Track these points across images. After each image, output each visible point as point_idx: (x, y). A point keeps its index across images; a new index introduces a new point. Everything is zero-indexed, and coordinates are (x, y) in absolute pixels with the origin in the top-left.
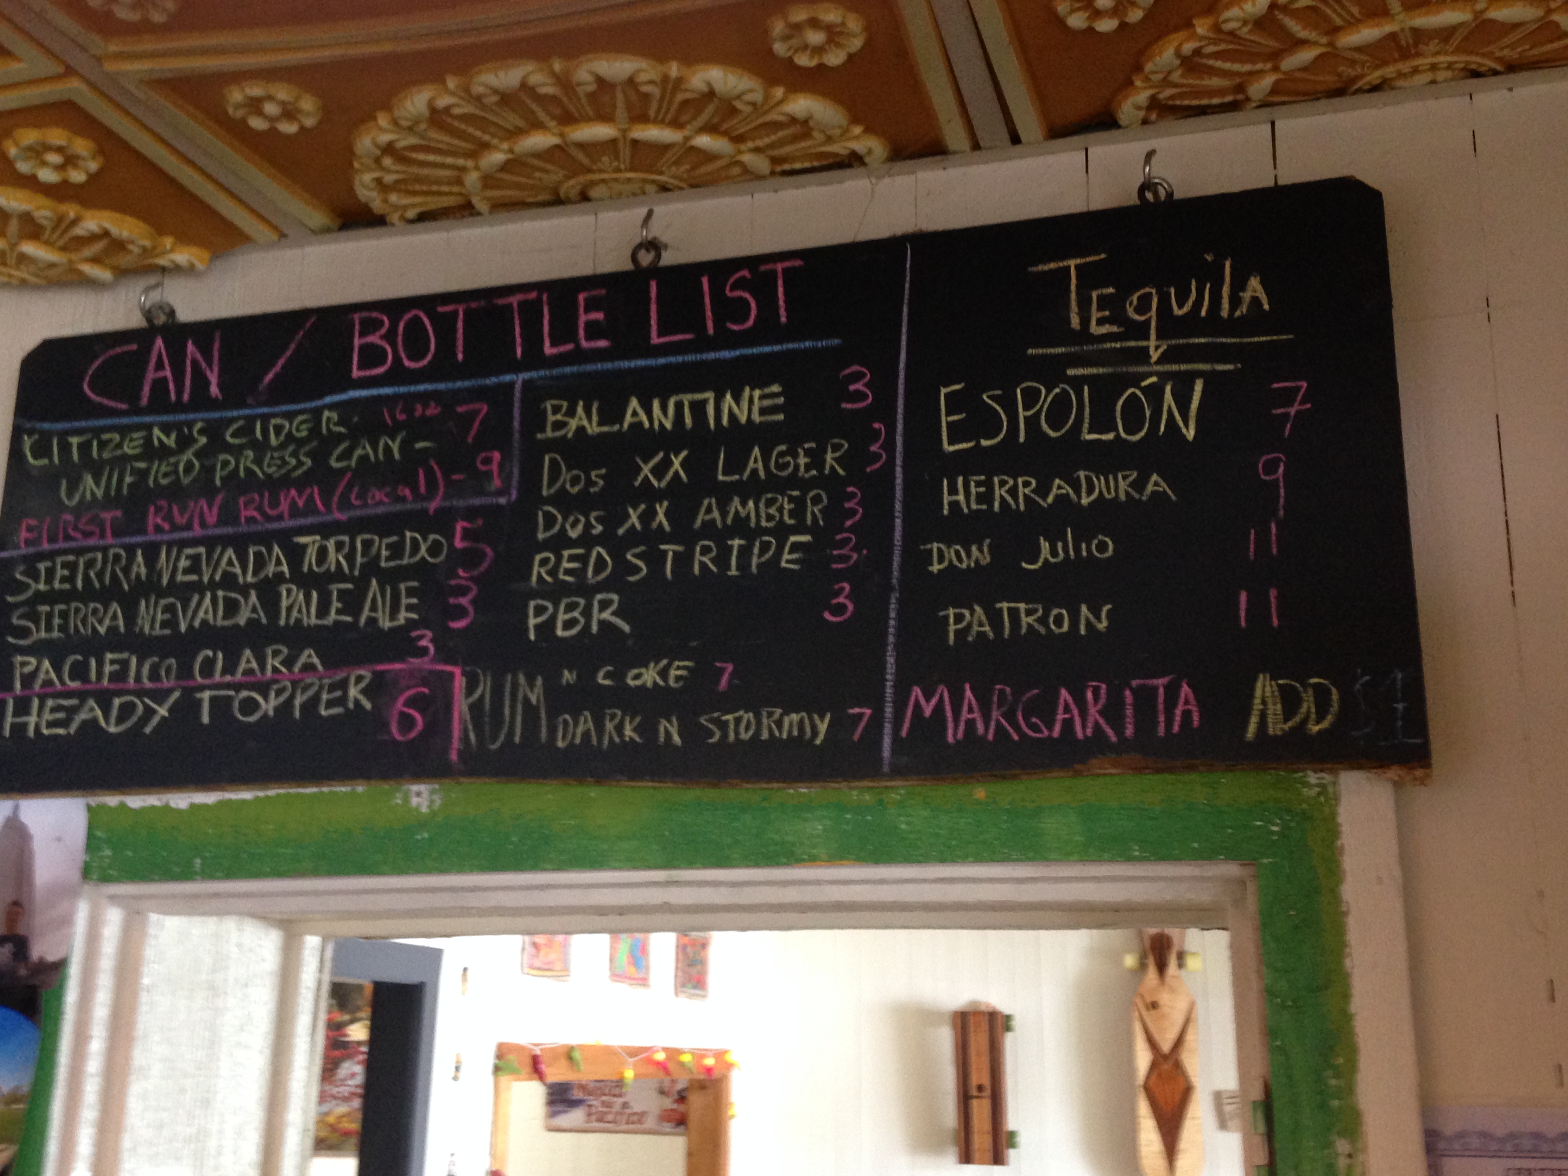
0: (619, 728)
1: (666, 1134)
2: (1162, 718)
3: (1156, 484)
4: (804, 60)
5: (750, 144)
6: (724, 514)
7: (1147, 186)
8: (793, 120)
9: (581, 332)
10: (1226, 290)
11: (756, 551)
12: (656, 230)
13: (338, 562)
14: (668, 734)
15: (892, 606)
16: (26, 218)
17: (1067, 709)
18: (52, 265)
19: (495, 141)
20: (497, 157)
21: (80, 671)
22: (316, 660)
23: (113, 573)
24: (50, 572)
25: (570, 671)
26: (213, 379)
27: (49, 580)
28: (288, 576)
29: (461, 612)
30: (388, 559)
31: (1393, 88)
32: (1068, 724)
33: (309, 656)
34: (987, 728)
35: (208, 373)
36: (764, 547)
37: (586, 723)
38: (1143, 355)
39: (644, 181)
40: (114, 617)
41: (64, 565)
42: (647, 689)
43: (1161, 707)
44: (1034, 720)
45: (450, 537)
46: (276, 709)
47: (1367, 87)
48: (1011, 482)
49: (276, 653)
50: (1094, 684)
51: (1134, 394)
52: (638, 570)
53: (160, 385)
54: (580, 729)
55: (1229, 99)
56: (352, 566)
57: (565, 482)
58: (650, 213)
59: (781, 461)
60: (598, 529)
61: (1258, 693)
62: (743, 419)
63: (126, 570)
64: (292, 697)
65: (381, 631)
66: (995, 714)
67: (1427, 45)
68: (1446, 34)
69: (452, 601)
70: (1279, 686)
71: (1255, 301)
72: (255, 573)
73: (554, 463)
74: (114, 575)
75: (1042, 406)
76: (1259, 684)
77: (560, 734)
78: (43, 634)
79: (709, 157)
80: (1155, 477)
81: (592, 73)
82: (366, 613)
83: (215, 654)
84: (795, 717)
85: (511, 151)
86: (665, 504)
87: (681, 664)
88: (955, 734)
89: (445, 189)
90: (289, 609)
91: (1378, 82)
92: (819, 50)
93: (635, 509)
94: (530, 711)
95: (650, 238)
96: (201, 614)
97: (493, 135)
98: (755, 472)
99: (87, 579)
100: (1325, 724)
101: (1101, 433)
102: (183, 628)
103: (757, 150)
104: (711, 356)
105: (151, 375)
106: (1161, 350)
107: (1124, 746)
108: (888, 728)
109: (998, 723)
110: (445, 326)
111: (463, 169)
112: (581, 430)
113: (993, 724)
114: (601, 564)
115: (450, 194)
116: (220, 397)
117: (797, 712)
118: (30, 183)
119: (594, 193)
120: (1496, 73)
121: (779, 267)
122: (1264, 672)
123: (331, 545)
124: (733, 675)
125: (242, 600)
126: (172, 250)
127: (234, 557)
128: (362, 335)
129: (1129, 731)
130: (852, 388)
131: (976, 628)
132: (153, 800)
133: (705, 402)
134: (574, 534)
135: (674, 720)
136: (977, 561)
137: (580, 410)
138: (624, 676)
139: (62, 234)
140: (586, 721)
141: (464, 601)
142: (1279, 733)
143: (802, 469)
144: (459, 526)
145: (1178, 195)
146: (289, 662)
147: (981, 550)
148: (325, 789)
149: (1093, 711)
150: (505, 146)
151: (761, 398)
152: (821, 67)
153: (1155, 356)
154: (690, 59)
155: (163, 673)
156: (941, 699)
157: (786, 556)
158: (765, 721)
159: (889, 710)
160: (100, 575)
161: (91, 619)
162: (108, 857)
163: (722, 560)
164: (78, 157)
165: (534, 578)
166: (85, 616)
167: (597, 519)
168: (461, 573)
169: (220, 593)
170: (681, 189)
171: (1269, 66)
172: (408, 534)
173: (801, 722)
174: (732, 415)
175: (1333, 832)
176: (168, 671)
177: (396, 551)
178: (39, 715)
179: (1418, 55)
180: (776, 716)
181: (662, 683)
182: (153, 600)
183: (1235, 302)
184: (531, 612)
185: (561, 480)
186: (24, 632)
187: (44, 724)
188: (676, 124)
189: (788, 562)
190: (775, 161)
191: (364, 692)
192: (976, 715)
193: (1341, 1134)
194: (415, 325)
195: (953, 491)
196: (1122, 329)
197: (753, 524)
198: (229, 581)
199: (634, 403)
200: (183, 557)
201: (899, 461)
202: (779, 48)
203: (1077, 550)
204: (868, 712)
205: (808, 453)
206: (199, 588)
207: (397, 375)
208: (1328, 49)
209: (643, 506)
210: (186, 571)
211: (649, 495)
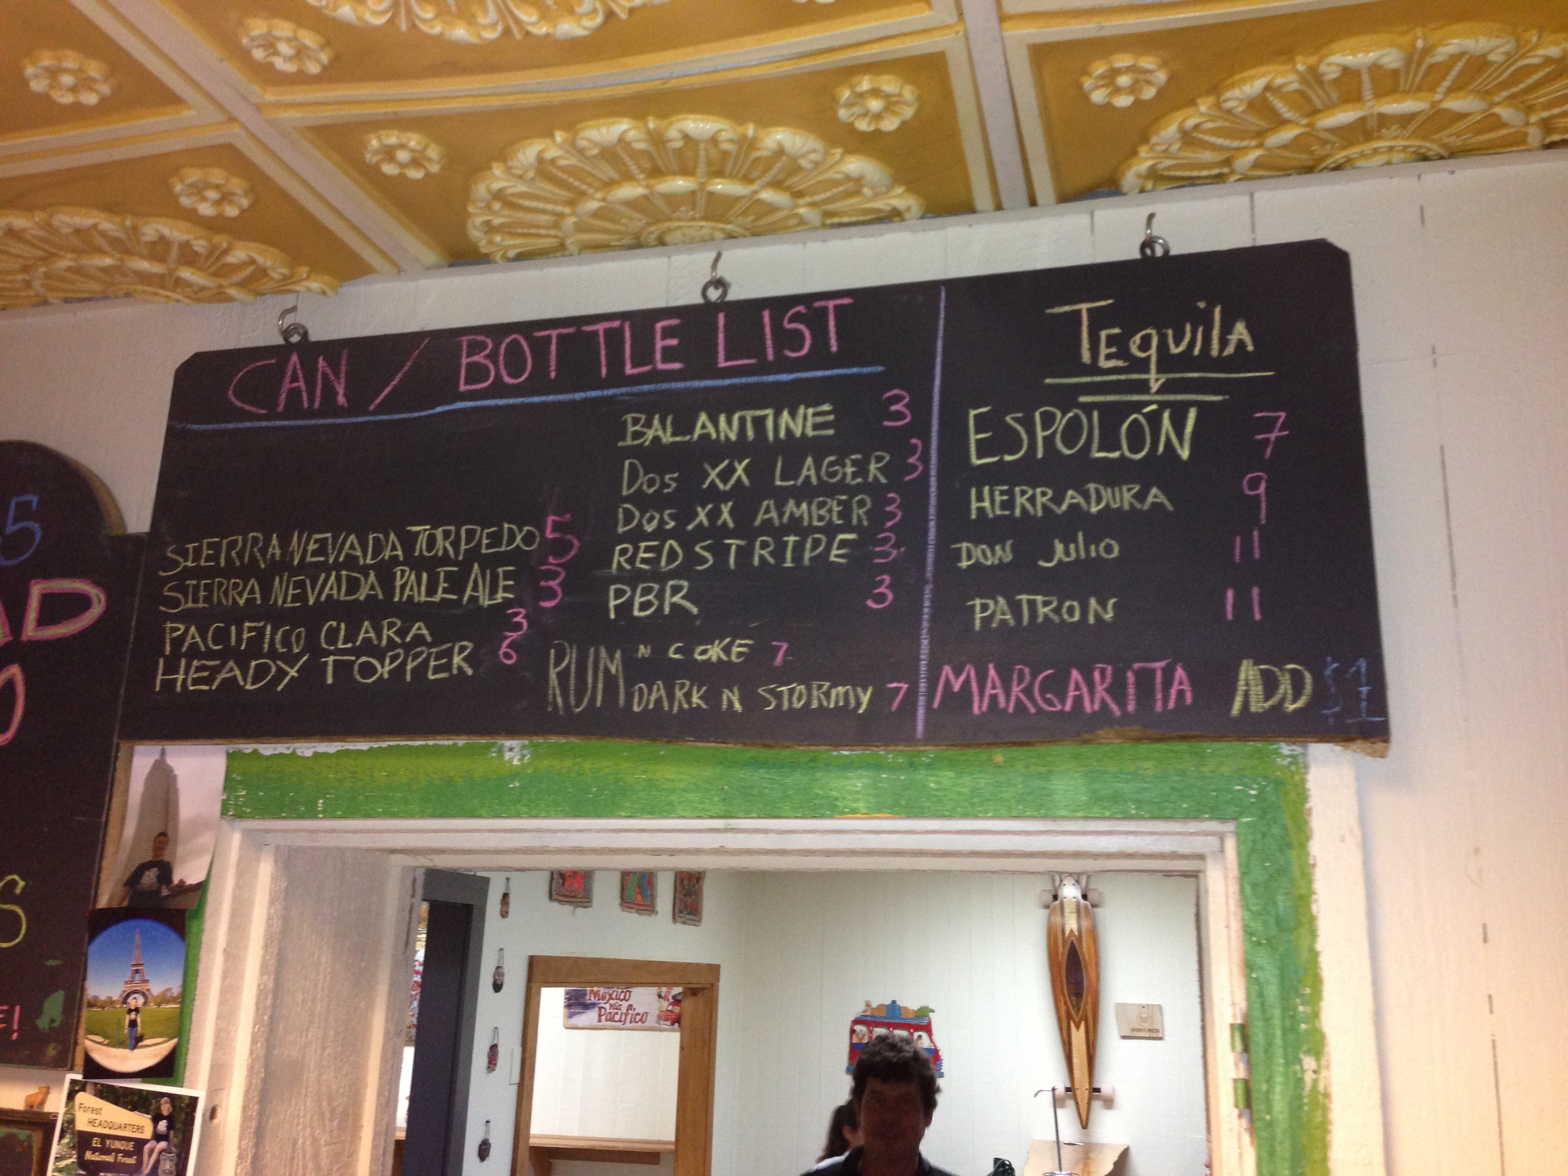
0: (688, 696)
1: (664, 1030)
2: (1159, 696)
3: (1155, 497)
4: (863, 126)
5: (808, 199)
6: (781, 515)
7: (1148, 243)
8: (848, 178)
9: (658, 356)
10: (1216, 333)
11: (808, 546)
12: (722, 271)
13: (445, 549)
14: (730, 703)
15: (927, 596)
16: (186, 246)
17: (1077, 688)
18: (203, 289)
19: (591, 191)
20: (592, 205)
21: (221, 636)
22: (425, 632)
23: (252, 552)
24: (198, 552)
25: (646, 648)
26: (341, 389)
27: (196, 558)
28: (401, 559)
29: (551, 594)
30: (488, 546)
31: (1354, 168)
32: (1078, 700)
33: (419, 628)
34: (1008, 700)
35: (337, 385)
36: (816, 543)
37: (659, 690)
38: (1143, 387)
39: (714, 228)
40: (252, 591)
41: (210, 546)
42: (713, 664)
43: (1159, 686)
44: (1049, 696)
45: (541, 528)
46: (390, 672)
47: (1333, 166)
48: (1030, 492)
49: (391, 626)
50: (1099, 665)
51: (1136, 420)
52: (705, 561)
53: (295, 393)
54: (653, 697)
55: (1215, 171)
56: (457, 552)
57: (642, 484)
58: (719, 256)
59: (831, 469)
60: (672, 524)
61: (1242, 676)
62: (798, 433)
63: (264, 551)
64: (404, 663)
65: (481, 608)
66: (1016, 689)
67: (1388, 129)
68: (1405, 120)
69: (543, 583)
70: (1261, 671)
71: (1241, 344)
72: (374, 556)
73: (633, 468)
74: (252, 555)
75: (1057, 428)
76: (1243, 669)
77: (636, 700)
78: (190, 605)
79: (772, 208)
80: (1154, 491)
81: (681, 131)
82: (468, 592)
83: (339, 625)
84: (841, 689)
85: (604, 200)
86: (730, 504)
87: (743, 642)
88: (980, 707)
89: (542, 232)
90: (403, 587)
91: (1343, 161)
92: (878, 117)
93: (704, 507)
94: (611, 681)
95: (718, 276)
96: (327, 591)
97: (590, 185)
98: (808, 478)
99: (228, 557)
100: (1299, 704)
101: (1108, 452)
102: (311, 602)
103: (813, 204)
104: (771, 378)
105: (286, 385)
106: (1160, 382)
107: (1126, 719)
108: (922, 700)
109: (1018, 699)
110: (540, 348)
111: (561, 215)
112: (656, 439)
113: (1013, 699)
114: (672, 554)
115: (547, 236)
116: (346, 405)
117: (844, 685)
118: (191, 216)
119: (668, 239)
120: (1442, 158)
121: (831, 304)
122: (1248, 657)
123: (439, 533)
124: (787, 653)
125: (362, 579)
126: (307, 279)
127: (355, 542)
128: (469, 355)
129: (1131, 707)
130: (893, 408)
131: (999, 617)
132: (282, 748)
133: (765, 417)
134: (649, 528)
135: (736, 690)
136: (1000, 559)
137: (656, 422)
138: (692, 651)
139: (213, 263)
140: (658, 690)
141: (553, 583)
142: (1260, 710)
143: (849, 477)
144: (551, 519)
145: (1174, 251)
146: (402, 633)
147: (1003, 549)
148: (431, 743)
149: (1100, 690)
150: (599, 195)
151: (815, 415)
152: (878, 133)
153: (1155, 387)
154: (767, 121)
155: (293, 639)
156: (968, 676)
157: (835, 552)
158: (815, 693)
159: (923, 686)
160: (241, 555)
161: (231, 593)
162: (243, 796)
163: (779, 553)
164: (233, 194)
165: (615, 566)
166: (227, 588)
167: (670, 515)
168: (551, 560)
169: (344, 573)
170: (744, 236)
171: (1253, 143)
172: (506, 526)
173: (846, 694)
174: (789, 431)
175: (1303, 796)
176: (298, 636)
177: (495, 539)
178: (187, 673)
179: (1379, 138)
180: (825, 688)
181: (724, 658)
182: (285, 578)
183: (1224, 343)
184: (612, 594)
185: (639, 482)
186: (176, 603)
187: (189, 681)
188: (747, 179)
189: (837, 556)
190: (828, 214)
191: (465, 659)
192: (999, 691)
193: (1308, 1052)
194: (515, 347)
195: (980, 499)
196: (1126, 364)
197: (806, 523)
198: (351, 562)
199: (703, 417)
200: (312, 541)
201: (933, 472)
202: (843, 114)
203: (1087, 551)
204: (905, 686)
205: (855, 463)
206: (324, 567)
207: (498, 389)
208: (1307, 130)
209: (710, 506)
210: (315, 553)
211: (714, 496)
